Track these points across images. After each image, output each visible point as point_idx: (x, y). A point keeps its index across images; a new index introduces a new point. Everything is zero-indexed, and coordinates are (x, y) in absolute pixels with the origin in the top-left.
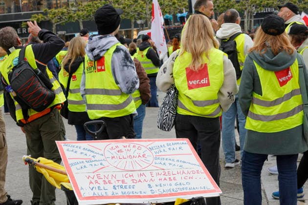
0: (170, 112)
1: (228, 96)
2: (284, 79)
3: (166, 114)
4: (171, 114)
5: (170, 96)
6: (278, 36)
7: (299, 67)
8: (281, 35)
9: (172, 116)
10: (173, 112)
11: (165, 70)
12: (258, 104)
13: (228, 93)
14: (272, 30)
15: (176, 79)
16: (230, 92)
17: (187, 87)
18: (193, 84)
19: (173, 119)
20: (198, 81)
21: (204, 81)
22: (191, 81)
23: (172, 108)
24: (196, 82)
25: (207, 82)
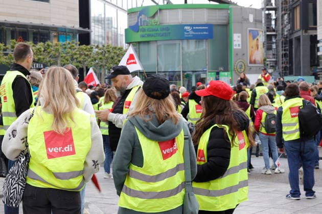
0: (19, 184)
1: (93, 165)
2: (168, 151)
3: (14, 187)
4: (20, 187)
5: (20, 164)
6: (162, 100)
7: (185, 139)
8: (166, 99)
9: (21, 189)
10: (22, 184)
12: (135, 177)
13: (94, 161)
14: (155, 93)
15: (31, 145)
16: (96, 161)
17: (46, 155)
18: (53, 152)
19: (22, 192)
20: (60, 148)
21: (68, 149)
22: (51, 149)
23: (22, 180)
24: (58, 149)
25: (71, 150)
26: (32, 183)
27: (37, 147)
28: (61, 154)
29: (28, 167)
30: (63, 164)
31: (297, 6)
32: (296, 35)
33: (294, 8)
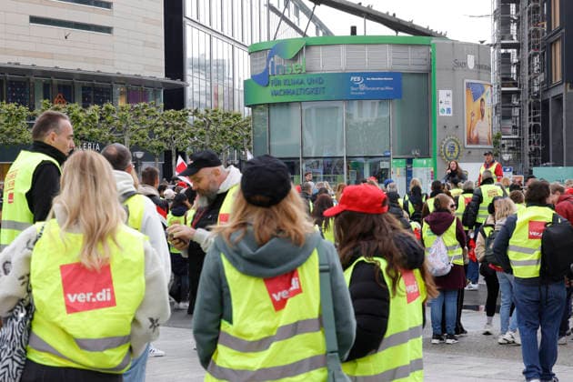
0: (13, 360)
1: (151, 327)
2: (283, 294)
3: (5, 364)
4: (16, 365)
5: (16, 323)
9: (18, 368)
10: (19, 360)
11: (7, 266)
13: (152, 320)
14: (258, 198)
15: (37, 288)
16: (155, 319)
17: (63, 308)
18: (76, 300)
19: (19, 375)
20: (89, 295)
21: (103, 296)
22: (72, 296)
23: (19, 351)
24: (84, 296)
25: (109, 298)
26: (38, 357)
27: (48, 293)
28: (89, 306)
29: (29, 330)
30: (94, 324)
31: (556, 41)
32: (554, 93)
33: (552, 43)
